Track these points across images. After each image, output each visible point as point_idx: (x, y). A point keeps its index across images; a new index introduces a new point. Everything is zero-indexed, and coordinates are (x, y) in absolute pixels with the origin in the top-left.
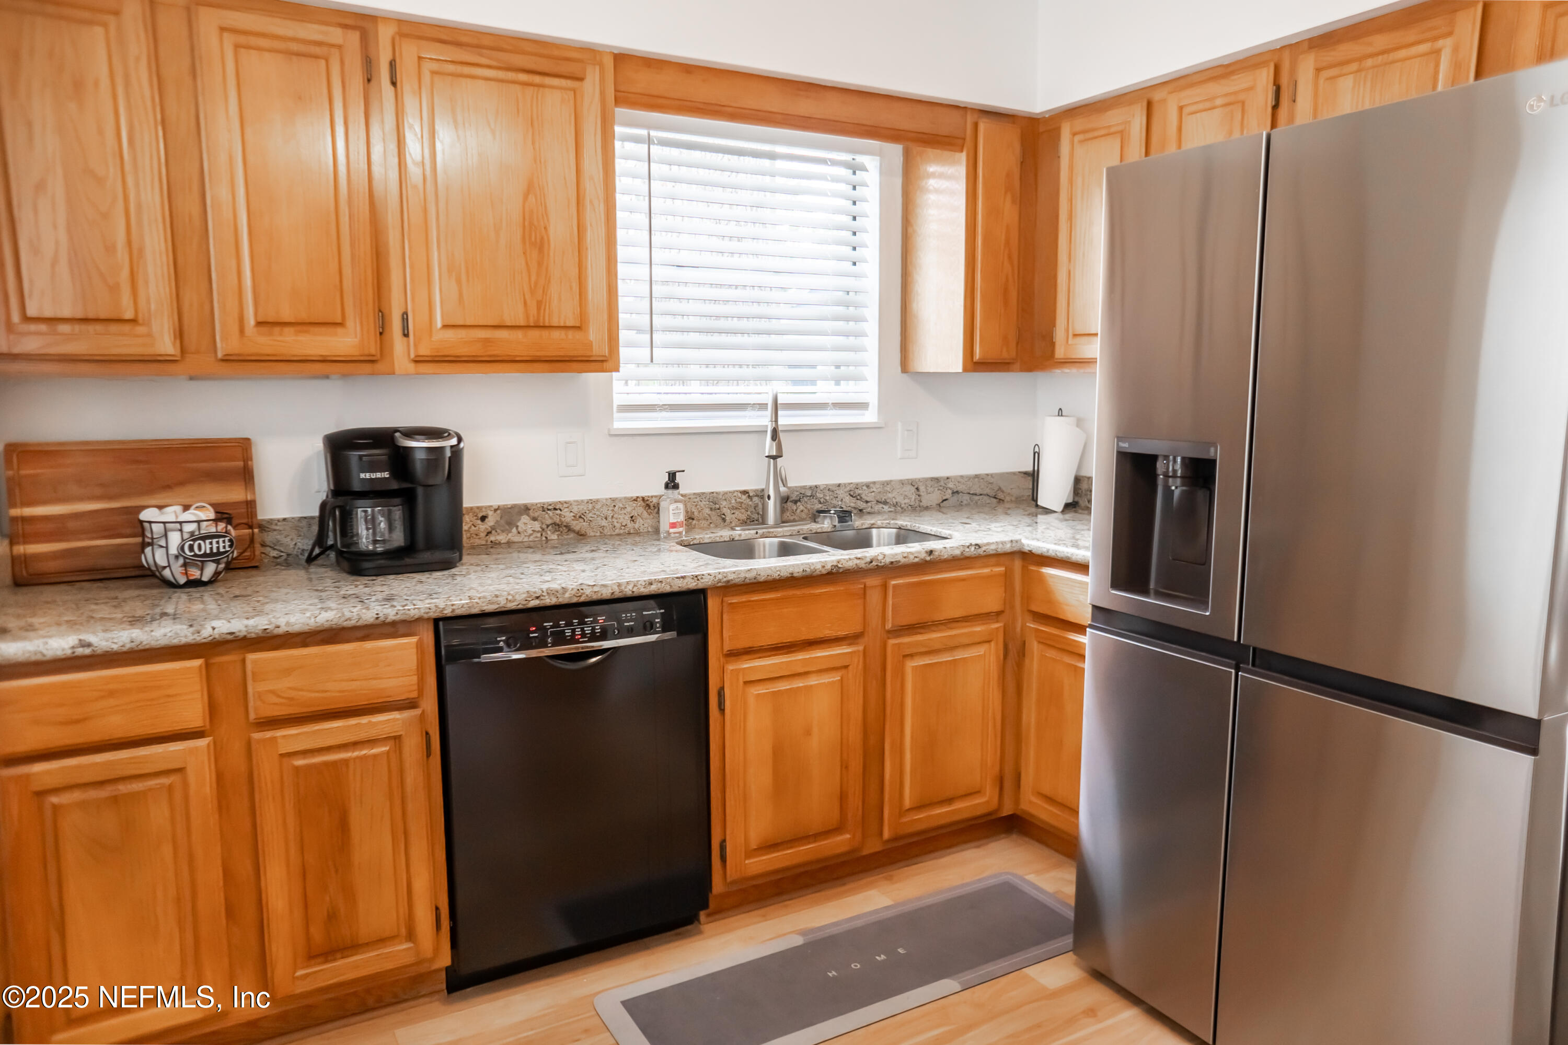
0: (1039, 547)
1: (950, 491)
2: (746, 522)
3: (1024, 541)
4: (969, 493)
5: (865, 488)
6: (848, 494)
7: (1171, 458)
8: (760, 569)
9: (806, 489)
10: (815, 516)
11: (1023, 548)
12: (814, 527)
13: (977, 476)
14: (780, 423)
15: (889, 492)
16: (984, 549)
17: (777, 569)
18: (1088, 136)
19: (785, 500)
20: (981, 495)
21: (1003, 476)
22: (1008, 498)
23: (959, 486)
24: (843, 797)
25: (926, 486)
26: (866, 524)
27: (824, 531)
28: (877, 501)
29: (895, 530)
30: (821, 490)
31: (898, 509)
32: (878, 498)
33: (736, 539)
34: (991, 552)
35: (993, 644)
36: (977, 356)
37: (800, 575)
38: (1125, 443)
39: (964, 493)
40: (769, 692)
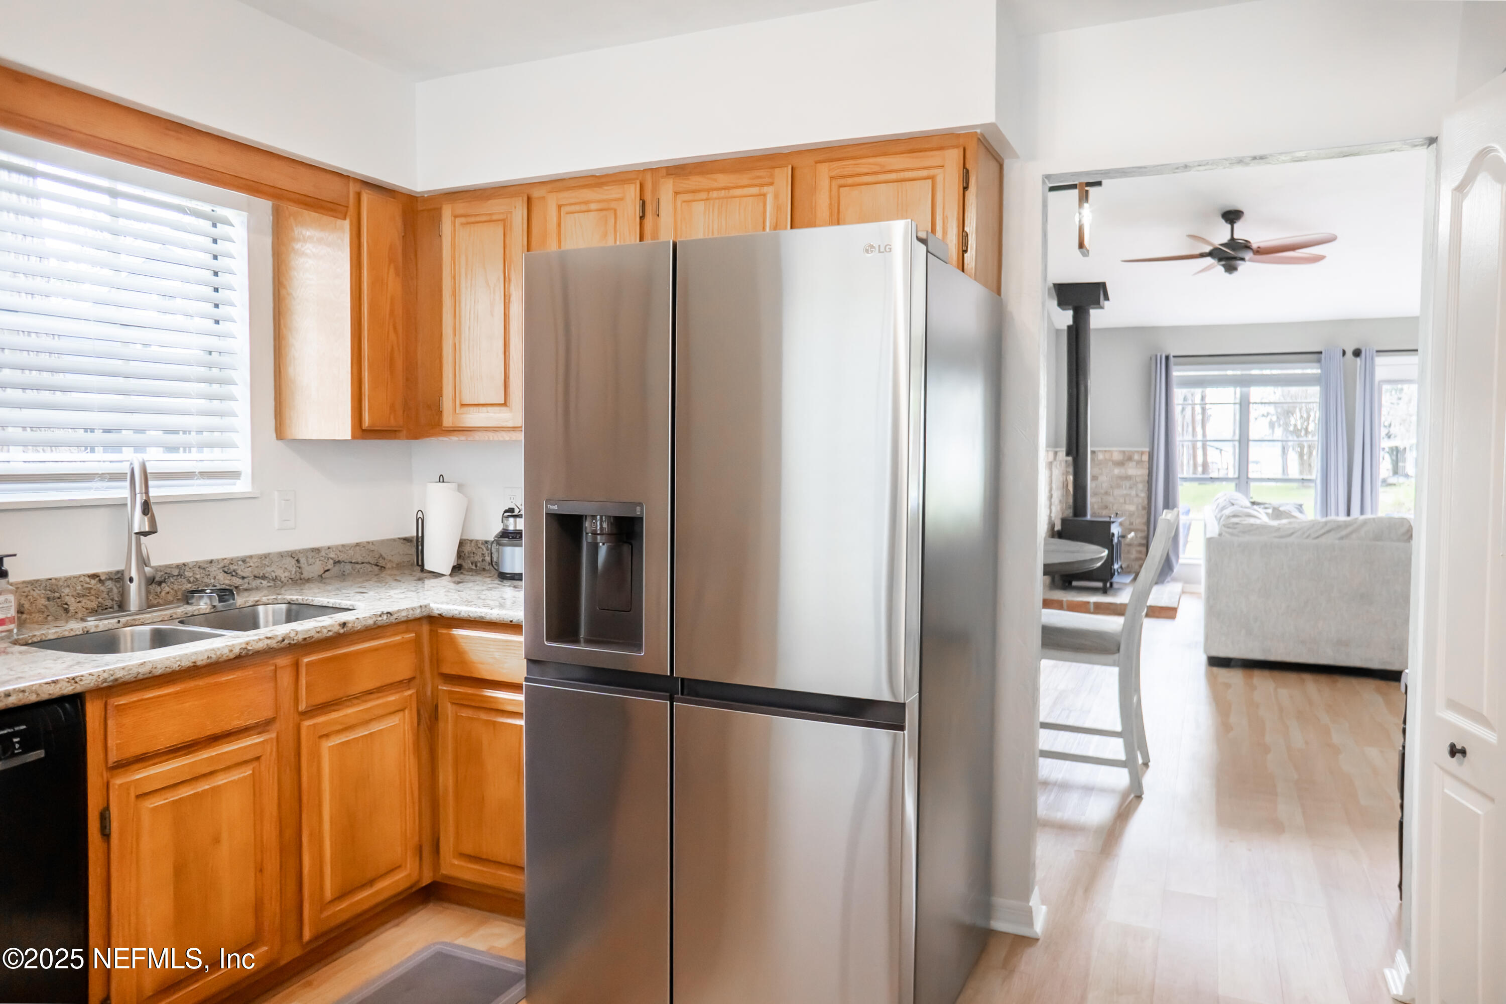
0: (450, 610)
1: (331, 561)
2: (96, 611)
3: (433, 605)
4: (351, 562)
5: (240, 563)
6: (222, 571)
7: (598, 517)
8: (154, 661)
9: (172, 568)
10: (188, 597)
11: (432, 612)
12: (190, 609)
13: (358, 545)
14: (151, 494)
15: (268, 566)
16: (395, 616)
17: (177, 659)
18: (470, 220)
19: (151, 581)
20: (363, 563)
21: (383, 542)
22: (389, 566)
23: (341, 556)
24: (258, 907)
25: (307, 557)
26: (250, 602)
27: (202, 612)
28: (255, 577)
29: (284, 606)
30: (190, 568)
31: (276, 583)
32: (256, 573)
33: (92, 631)
34: (403, 619)
35: (407, 712)
36: (366, 422)
37: (204, 662)
38: (554, 505)
39: (346, 563)
40: (169, 802)
